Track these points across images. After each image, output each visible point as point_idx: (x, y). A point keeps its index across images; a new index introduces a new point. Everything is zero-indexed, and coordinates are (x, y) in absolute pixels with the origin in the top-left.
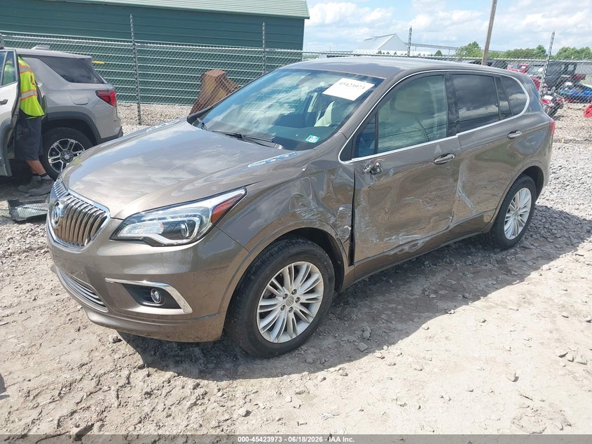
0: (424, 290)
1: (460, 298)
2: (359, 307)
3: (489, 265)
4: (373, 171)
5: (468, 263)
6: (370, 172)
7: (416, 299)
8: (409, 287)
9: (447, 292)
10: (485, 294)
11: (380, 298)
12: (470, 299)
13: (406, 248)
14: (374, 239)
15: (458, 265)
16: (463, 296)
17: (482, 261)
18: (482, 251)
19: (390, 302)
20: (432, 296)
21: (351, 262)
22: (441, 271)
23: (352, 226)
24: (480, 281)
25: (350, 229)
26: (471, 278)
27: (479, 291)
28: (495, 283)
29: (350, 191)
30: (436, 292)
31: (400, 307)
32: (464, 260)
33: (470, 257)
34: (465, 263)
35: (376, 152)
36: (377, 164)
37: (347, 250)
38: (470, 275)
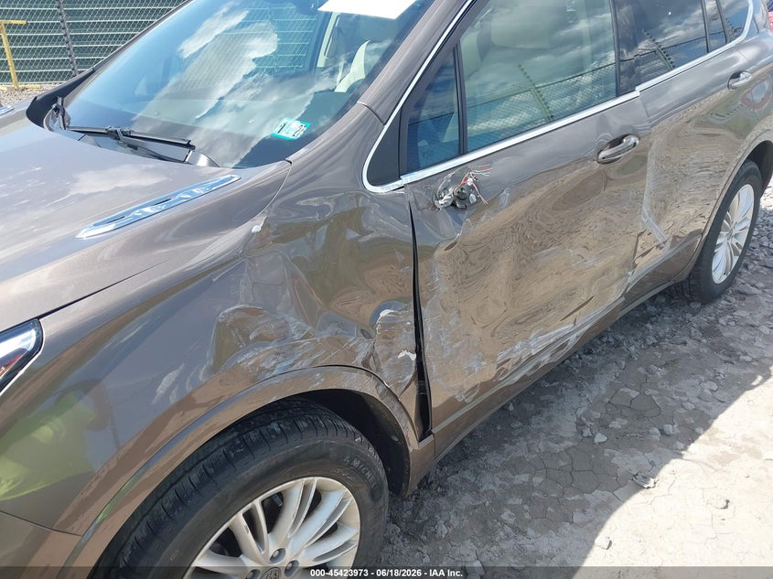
0: (580, 425)
1: (657, 438)
2: (451, 493)
3: (690, 342)
4: (460, 203)
5: (650, 343)
6: (453, 204)
7: (567, 450)
8: (549, 419)
9: (625, 422)
10: (704, 421)
11: (494, 459)
12: (677, 437)
13: (546, 359)
14: (474, 365)
15: (633, 349)
16: (662, 432)
17: (673, 333)
18: (667, 310)
19: (515, 466)
20: (600, 438)
21: (425, 432)
22: (603, 366)
23: (419, 351)
24: (684, 384)
25: (414, 357)
26: (664, 377)
27: (690, 413)
28: (715, 387)
29: (403, 265)
30: (603, 425)
31: (538, 480)
32: (640, 335)
33: (649, 326)
34: (645, 342)
35: (462, 152)
36: (470, 182)
37: (412, 407)
38: (661, 372)
